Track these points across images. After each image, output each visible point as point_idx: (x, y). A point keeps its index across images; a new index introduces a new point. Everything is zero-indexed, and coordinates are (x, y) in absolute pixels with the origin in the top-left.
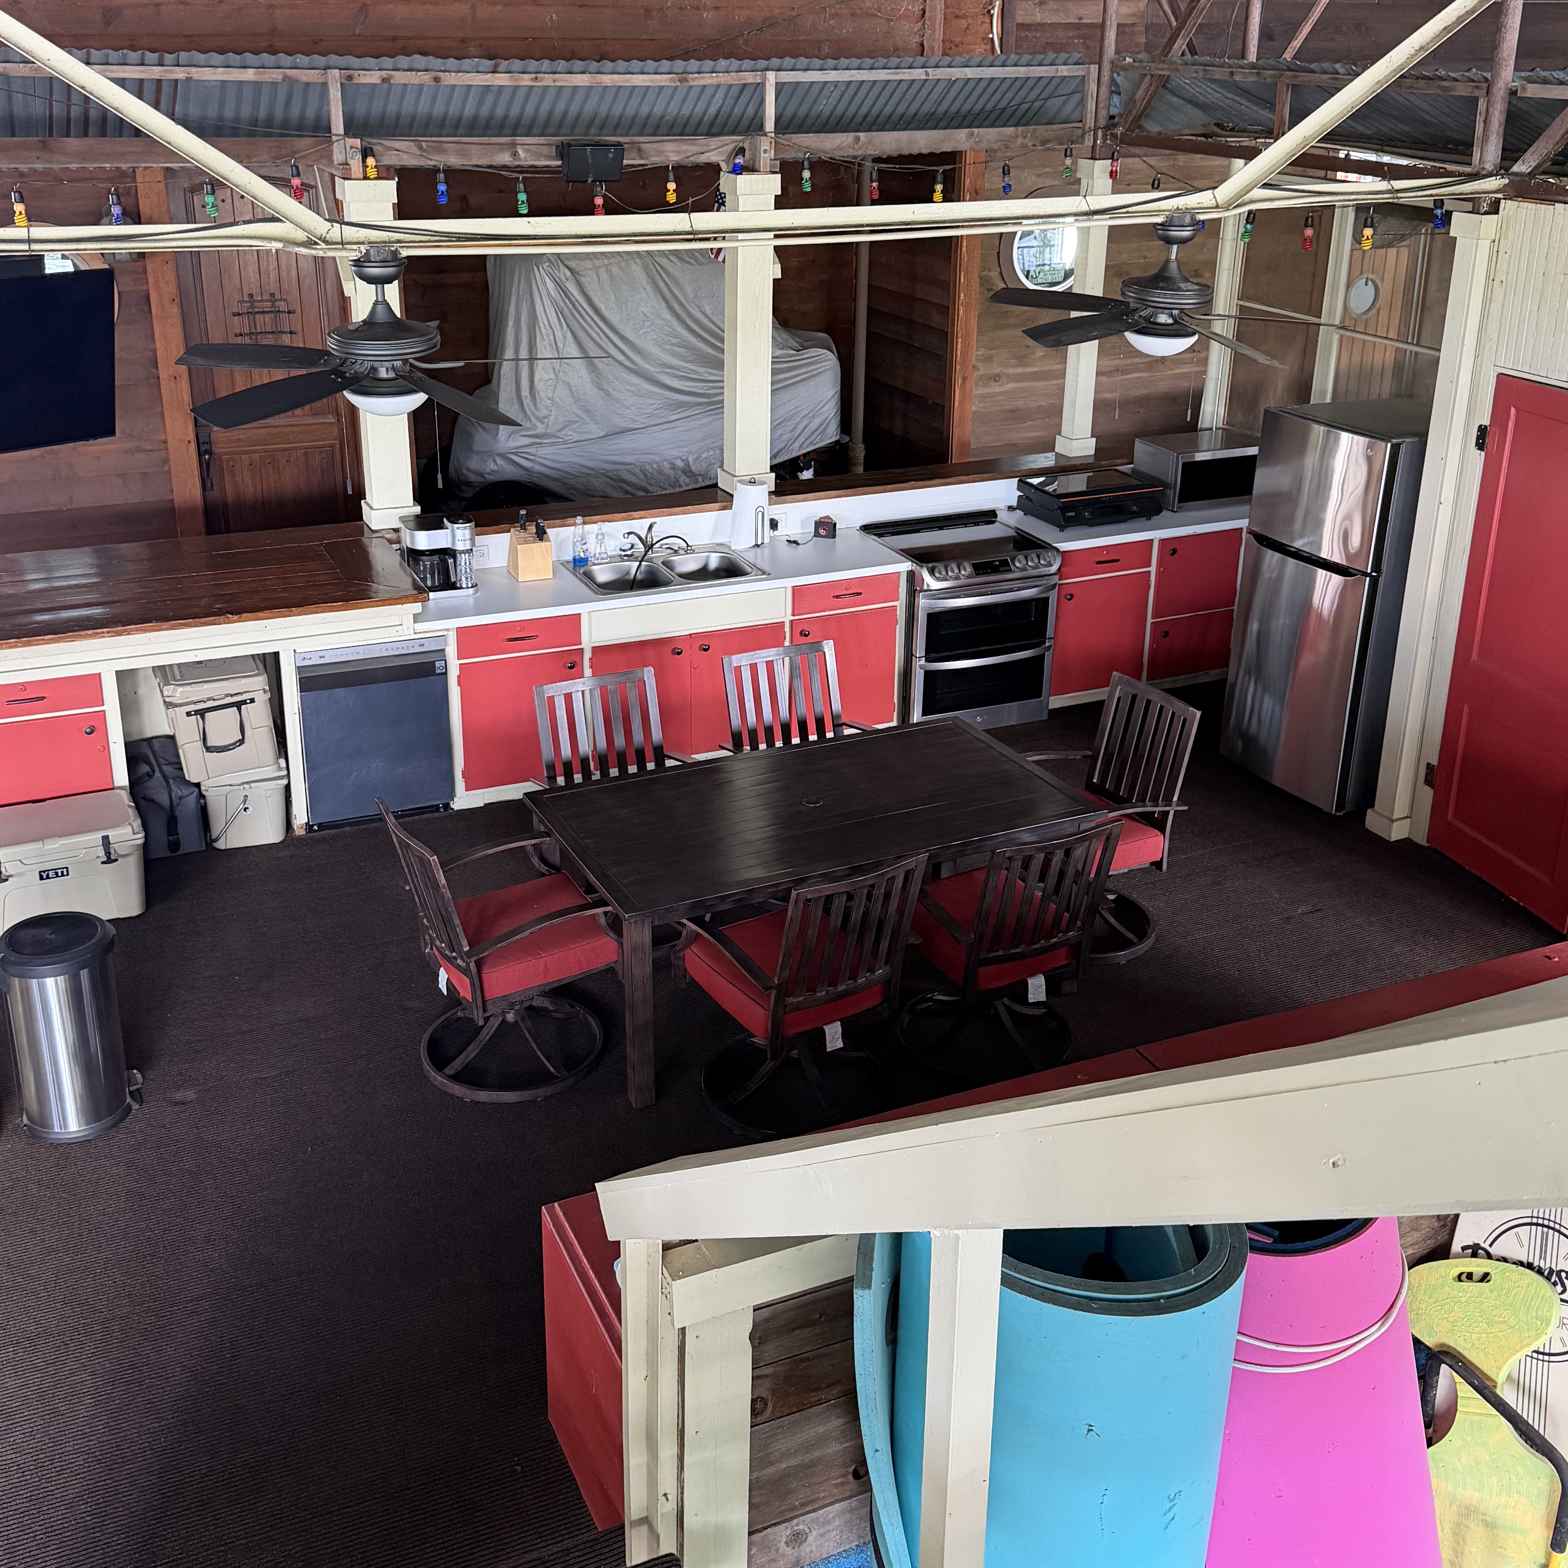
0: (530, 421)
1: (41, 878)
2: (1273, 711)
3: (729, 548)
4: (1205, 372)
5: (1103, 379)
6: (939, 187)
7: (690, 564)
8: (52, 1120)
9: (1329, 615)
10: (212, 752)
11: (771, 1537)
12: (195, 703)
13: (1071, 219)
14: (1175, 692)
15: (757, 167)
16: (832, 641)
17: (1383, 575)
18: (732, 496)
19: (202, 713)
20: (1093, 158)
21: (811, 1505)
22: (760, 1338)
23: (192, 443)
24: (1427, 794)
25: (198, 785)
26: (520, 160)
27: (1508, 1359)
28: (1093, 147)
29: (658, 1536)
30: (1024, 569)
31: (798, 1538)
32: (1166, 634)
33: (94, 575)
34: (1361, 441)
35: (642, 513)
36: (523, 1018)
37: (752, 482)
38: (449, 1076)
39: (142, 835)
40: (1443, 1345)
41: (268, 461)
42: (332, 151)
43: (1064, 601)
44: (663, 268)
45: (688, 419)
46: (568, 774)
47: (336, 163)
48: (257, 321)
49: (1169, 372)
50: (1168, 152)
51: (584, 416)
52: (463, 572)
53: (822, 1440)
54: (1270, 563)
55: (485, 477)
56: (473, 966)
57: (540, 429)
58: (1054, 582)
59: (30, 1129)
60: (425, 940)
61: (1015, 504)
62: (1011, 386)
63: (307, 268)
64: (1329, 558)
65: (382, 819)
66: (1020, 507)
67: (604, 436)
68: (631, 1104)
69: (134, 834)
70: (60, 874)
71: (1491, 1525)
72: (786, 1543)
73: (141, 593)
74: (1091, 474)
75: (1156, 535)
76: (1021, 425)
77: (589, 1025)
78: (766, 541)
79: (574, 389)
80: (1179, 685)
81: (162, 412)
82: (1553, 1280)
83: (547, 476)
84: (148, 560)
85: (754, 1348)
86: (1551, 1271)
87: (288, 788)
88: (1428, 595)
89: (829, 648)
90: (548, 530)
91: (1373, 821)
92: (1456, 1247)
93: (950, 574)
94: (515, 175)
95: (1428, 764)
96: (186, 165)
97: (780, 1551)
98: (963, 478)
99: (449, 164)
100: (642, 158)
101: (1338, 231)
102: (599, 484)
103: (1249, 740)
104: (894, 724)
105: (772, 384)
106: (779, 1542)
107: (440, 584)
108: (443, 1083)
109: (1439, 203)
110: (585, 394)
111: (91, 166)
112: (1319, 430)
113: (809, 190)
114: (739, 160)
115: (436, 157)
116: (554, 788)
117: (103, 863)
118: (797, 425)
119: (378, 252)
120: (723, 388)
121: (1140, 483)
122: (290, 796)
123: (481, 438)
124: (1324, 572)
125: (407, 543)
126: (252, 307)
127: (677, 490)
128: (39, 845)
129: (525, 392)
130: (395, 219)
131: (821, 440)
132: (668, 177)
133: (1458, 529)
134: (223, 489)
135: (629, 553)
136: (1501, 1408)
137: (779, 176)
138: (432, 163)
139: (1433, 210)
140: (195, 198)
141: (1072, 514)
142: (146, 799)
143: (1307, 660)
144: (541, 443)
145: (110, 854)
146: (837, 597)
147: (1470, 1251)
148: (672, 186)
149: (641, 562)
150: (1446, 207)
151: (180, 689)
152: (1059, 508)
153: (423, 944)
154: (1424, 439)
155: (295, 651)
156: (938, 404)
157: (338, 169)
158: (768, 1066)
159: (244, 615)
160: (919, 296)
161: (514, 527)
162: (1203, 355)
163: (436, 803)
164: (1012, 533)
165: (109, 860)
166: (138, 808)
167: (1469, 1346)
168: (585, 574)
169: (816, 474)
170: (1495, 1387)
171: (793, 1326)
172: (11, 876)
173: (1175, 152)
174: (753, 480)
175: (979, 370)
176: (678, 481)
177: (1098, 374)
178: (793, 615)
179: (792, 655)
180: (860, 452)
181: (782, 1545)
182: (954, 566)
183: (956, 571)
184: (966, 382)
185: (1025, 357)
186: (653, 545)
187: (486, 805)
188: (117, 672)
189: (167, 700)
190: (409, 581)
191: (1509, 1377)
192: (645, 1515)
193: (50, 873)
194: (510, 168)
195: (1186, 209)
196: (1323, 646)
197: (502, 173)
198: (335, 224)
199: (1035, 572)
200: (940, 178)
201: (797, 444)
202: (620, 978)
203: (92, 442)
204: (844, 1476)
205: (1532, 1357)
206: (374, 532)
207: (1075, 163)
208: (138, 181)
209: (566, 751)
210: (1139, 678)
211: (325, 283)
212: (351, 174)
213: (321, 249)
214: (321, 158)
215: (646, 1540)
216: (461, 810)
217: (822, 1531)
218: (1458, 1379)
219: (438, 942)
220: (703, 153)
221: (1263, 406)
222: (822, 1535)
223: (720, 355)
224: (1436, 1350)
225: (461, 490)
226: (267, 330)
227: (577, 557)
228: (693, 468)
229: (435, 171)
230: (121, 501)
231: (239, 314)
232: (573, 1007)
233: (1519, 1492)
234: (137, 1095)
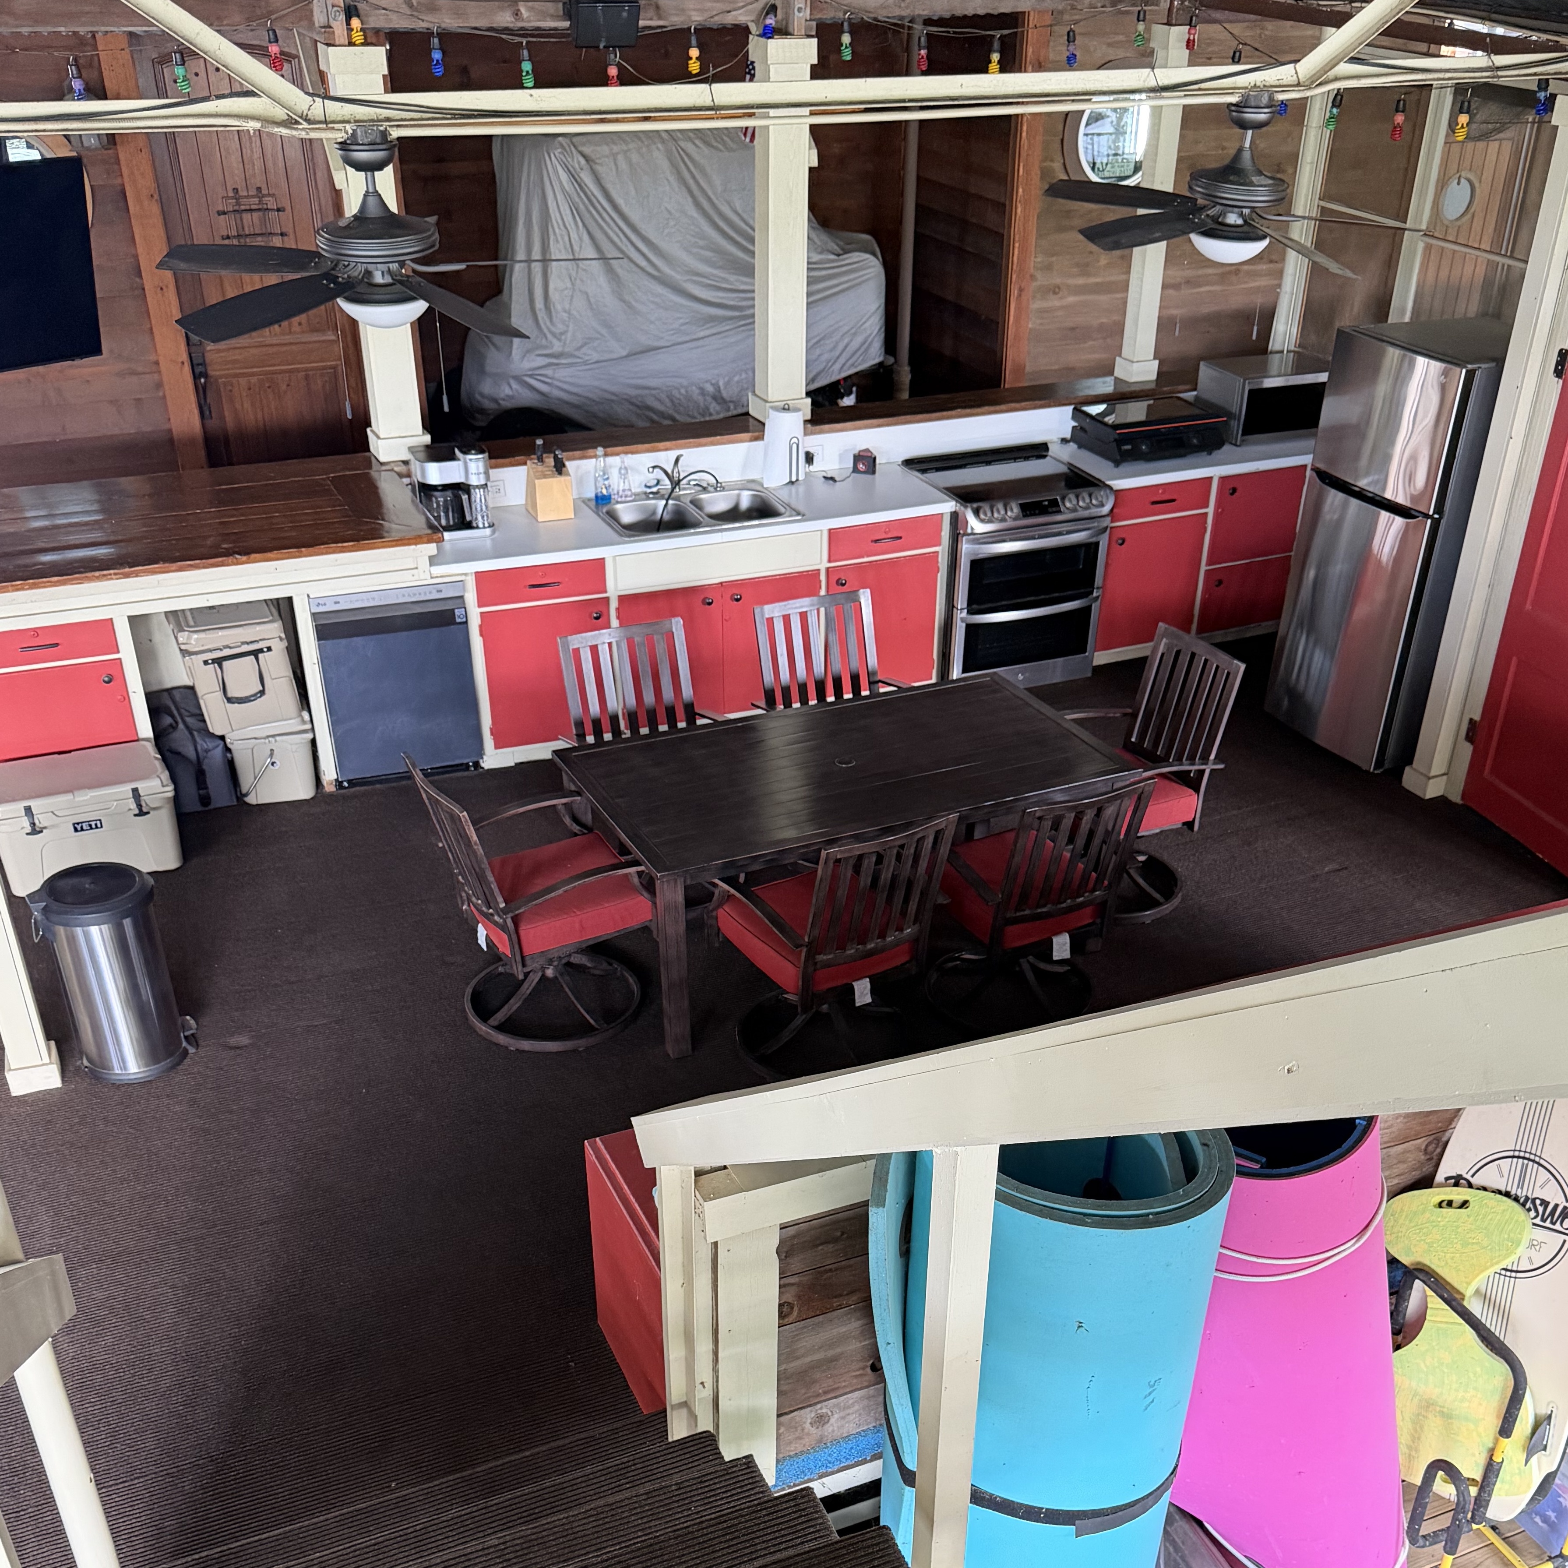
0: (546, 338)
1: (76, 830)
2: (1322, 664)
3: (762, 485)
4: (1279, 286)
5: (1171, 292)
6: (995, 57)
7: (719, 503)
8: (112, 1063)
9: (1388, 561)
10: (233, 703)
11: (798, 1419)
12: (210, 651)
13: (1143, 96)
14: (1224, 647)
15: (791, 30)
16: (868, 590)
17: (1445, 517)
18: (764, 424)
19: (219, 661)
20: (1169, 24)
21: (833, 1393)
22: (787, 1252)
23: (186, 364)
24: (1467, 750)
25: (222, 738)
26: (523, 20)
27: (1478, 1275)
28: (1169, 9)
29: (696, 1416)
30: (1074, 510)
31: (821, 1420)
32: (1220, 582)
33: (96, 512)
34: (1436, 367)
35: (667, 444)
36: (562, 974)
37: (786, 409)
38: (493, 1027)
39: (171, 788)
40: (1419, 1263)
41: (267, 385)
42: (312, 11)
43: (1116, 547)
44: (687, 154)
45: (719, 336)
46: (598, 733)
47: (317, 25)
48: (245, 221)
49: (1243, 286)
50: (1252, 17)
51: (604, 331)
52: (479, 509)
53: (843, 1339)
54: (1333, 503)
55: (499, 404)
56: (509, 921)
57: (557, 347)
58: (1105, 525)
59: (91, 1070)
60: (461, 897)
61: (1068, 436)
62: (1071, 299)
63: (295, 154)
64: (1393, 499)
65: (410, 777)
66: (1073, 439)
67: (626, 356)
68: (669, 1055)
69: (163, 786)
70: (94, 826)
71: (1447, 1416)
72: (811, 1423)
73: (146, 531)
74: (1151, 402)
75: (1215, 472)
76: (1082, 346)
77: (627, 981)
78: (800, 478)
79: (592, 300)
80: (1230, 638)
81: (151, 329)
82: (1527, 1206)
83: (567, 403)
84: (149, 495)
85: (780, 1260)
86: (1527, 1198)
87: (313, 742)
88: (1488, 540)
89: (865, 598)
90: (567, 463)
91: (1410, 779)
92: (1440, 1177)
93: (996, 515)
94: (517, 39)
95: (1471, 720)
96: (151, 29)
97: (806, 1431)
98: (1013, 405)
99: (443, 25)
100: (660, 18)
101: (1433, 116)
102: (622, 412)
103: (1295, 696)
104: (934, 680)
105: (809, 294)
106: (805, 1423)
107: (455, 524)
108: (488, 1033)
109: (1544, 84)
110: (605, 306)
111: (45, 30)
112: (1393, 354)
113: (849, 58)
114: (770, 21)
115: (429, 18)
116: (583, 746)
117: (136, 815)
118: (837, 343)
119: (366, 133)
120: (753, 299)
121: (1202, 412)
122: (317, 751)
123: (493, 359)
124: (1388, 514)
125: (418, 477)
126: (238, 204)
127: (708, 419)
128: (69, 796)
129: (539, 304)
130: (386, 92)
131: (864, 361)
132: (690, 41)
133: (1526, 465)
134: (222, 417)
135: (655, 490)
136: (1466, 1317)
137: (816, 40)
138: (425, 25)
139: (1536, 92)
140: (165, 70)
141: (1129, 447)
142: (171, 751)
143: (1362, 611)
144: (557, 364)
145: (141, 806)
146: (876, 541)
147: (1453, 1181)
148: (694, 53)
149: (667, 500)
150: (1551, 89)
151: (195, 636)
152: (1116, 440)
153: (460, 903)
154: (1500, 364)
155: (308, 596)
156: (992, 320)
157: (319, 33)
158: (799, 1020)
159: (253, 556)
160: (973, 190)
161: (532, 459)
162: (1279, 266)
163: (465, 761)
164: (1063, 469)
165: (141, 813)
166: (164, 760)
167: (1443, 1264)
168: (608, 513)
169: (859, 399)
170: (1463, 1299)
171: (818, 1242)
172: (45, 828)
173: (1259, 17)
174: (786, 406)
175: (1036, 280)
176: (708, 409)
177: (1164, 287)
178: (830, 561)
179: (827, 605)
180: (905, 375)
181: (808, 1425)
182: (1000, 506)
183: (1002, 512)
184: (1023, 294)
185: (1087, 265)
186: (679, 481)
187: (516, 764)
188: (129, 617)
189: (183, 647)
190: (423, 520)
191: (1477, 1292)
192: (684, 1399)
193: (84, 825)
194: (512, 30)
195: (1265, 86)
196: (1379, 595)
197: (504, 36)
198: (316, 99)
199: (1086, 513)
200: (996, 45)
201: (837, 366)
202: (655, 937)
203: (78, 362)
204: (864, 1368)
205: (1500, 1274)
206: (382, 464)
207: (1148, 30)
208: (100, 49)
209: (594, 708)
210: (1188, 630)
211: (315, 174)
212: (334, 39)
213: (303, 129)
214: (300, 20)
215: (685, 1421)
216: (491, 770)
217: (842, 1414)
218: (1429, 1292)
219: (474, 899)
220: (729, 12)
221: (1337, 325)
222: (843, 1418)
223: (752, 261)
224: (1412, 1267)
225: (474, 418)
226: (257, 232)
227: (600, 494)
228: (725, 394)
229: (427, 35)
230: (116, 431)
231: (224, 213)
232: (610, 964)
233: (1475, 1389)
234: (192, 1039)
